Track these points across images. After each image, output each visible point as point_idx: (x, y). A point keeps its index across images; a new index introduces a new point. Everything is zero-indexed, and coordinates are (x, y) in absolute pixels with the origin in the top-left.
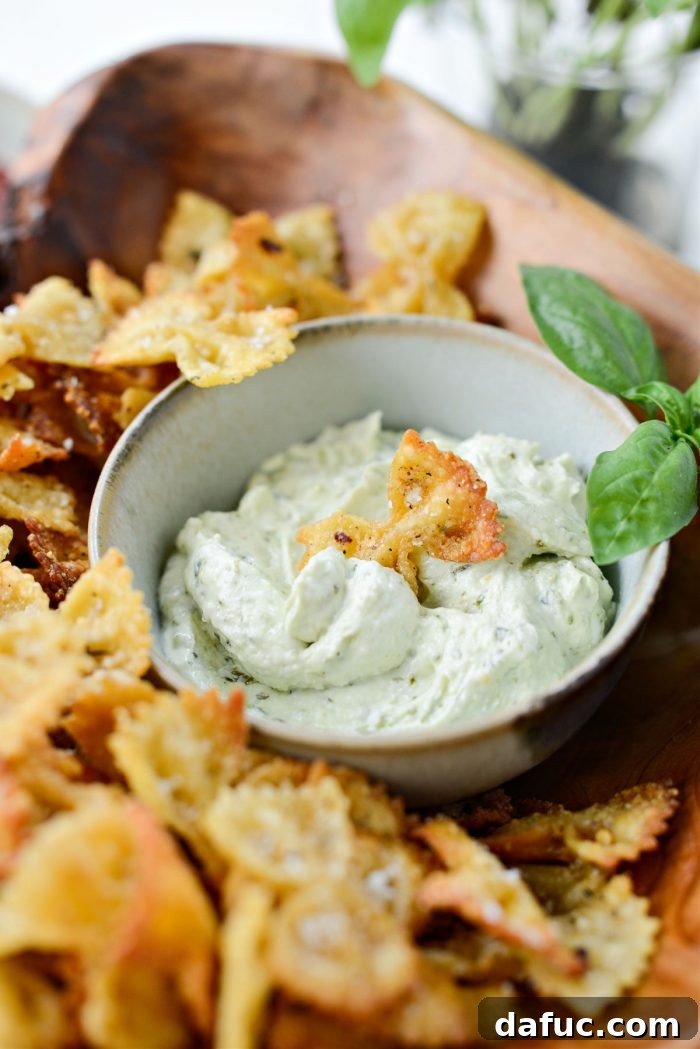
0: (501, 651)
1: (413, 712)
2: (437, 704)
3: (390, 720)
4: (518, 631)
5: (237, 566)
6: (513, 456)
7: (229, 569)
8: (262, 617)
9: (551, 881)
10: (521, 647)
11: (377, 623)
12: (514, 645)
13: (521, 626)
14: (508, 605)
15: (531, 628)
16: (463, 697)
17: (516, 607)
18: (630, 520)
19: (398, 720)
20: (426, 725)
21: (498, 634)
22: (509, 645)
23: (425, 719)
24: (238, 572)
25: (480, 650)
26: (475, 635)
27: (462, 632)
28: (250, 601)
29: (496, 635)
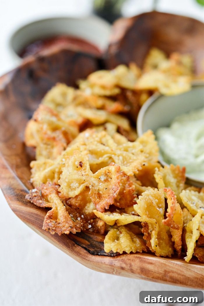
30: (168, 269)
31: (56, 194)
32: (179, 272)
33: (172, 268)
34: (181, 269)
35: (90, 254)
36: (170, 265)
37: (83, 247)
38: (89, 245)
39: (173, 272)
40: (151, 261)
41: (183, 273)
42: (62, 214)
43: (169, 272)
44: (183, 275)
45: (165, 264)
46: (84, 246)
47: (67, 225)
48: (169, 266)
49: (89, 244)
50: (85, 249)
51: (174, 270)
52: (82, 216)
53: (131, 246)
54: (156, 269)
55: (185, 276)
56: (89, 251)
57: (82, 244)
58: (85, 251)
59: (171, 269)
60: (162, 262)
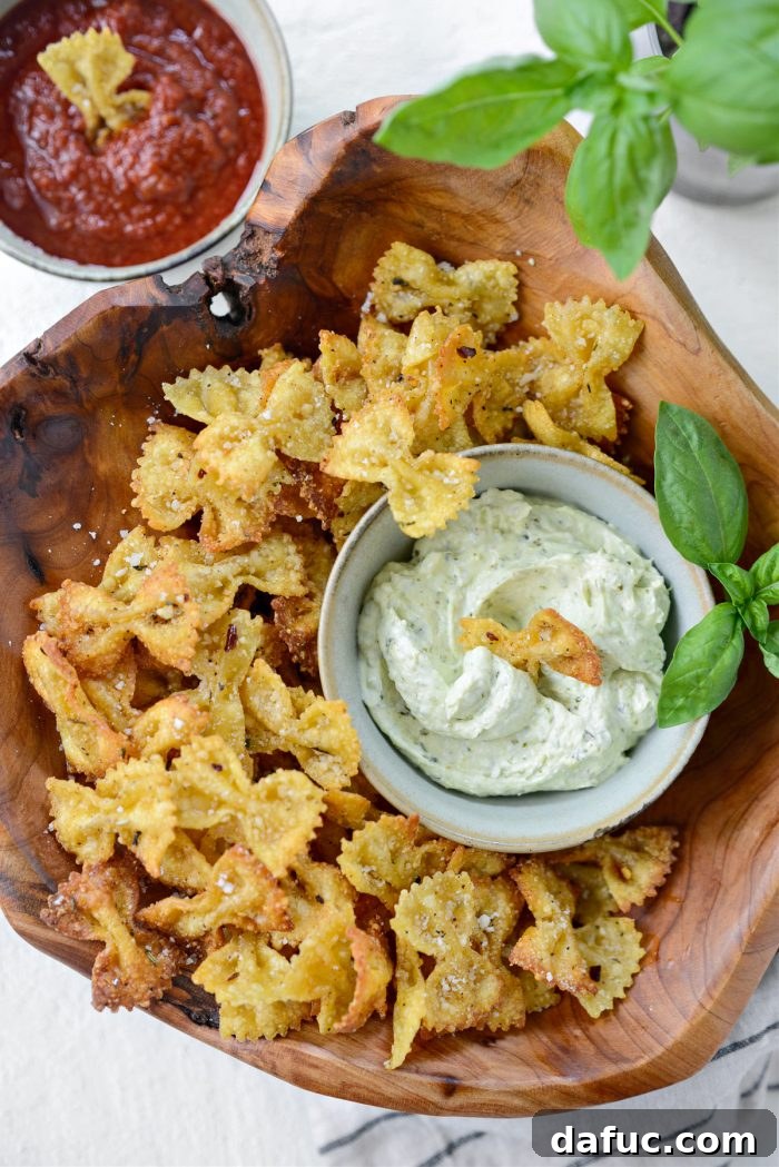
0: (586, 751)
1: (522, 773)
2: (538, 770)
3: (507, 773)
4: (599, 737)
5: (417, 658)
6: (621, 588)
7: (411, 658)
8: (430, 699)
9: (591, 881)
10: (599, 749)
11: (507, 721)
12: (594, 748)
13: (602, 732)
14: (596, 714)
15: (607, 734)
16: (556, 771)
17: (601, 717)
18: (687, 697)
19: (511, 775)
20: (529, 783)
21: (587, 735)
22: (591, 747)
23: (528, 778)
24: (417, 663)
25: (572, 746)
26: (570, 733)
27: (563, 728)
28: (423, 685)
29: (584, 737)
30: (349, 1079)
31: (109, 908)
32: (371, 1087)
33: (359, 1078)
34: (376, 1082)
35: (189, 1020)
36: (354, 1072)
37: (175, 1005)
38: (188, 1002)
39: (359, 1086)
40: (315, 1062)
41: (379, 1091)
42: (129, 963)
43: (351, 1086)
44: (379, 1093)
45: (344, 1071)
46: (178, 1002)
47: (143, 986)
48: (351, 1074)
49: (189, 997)
50: (181, 1008)
51: (363, 1084)
52: (172, 939)
53: (277, 1021)
54: (325, 1079)
55: (383, 1095)
56: (189, 1014)
57: (176, 998)
58: (182, 1014)
59: (355, 1080)
60: (339, 1065)
